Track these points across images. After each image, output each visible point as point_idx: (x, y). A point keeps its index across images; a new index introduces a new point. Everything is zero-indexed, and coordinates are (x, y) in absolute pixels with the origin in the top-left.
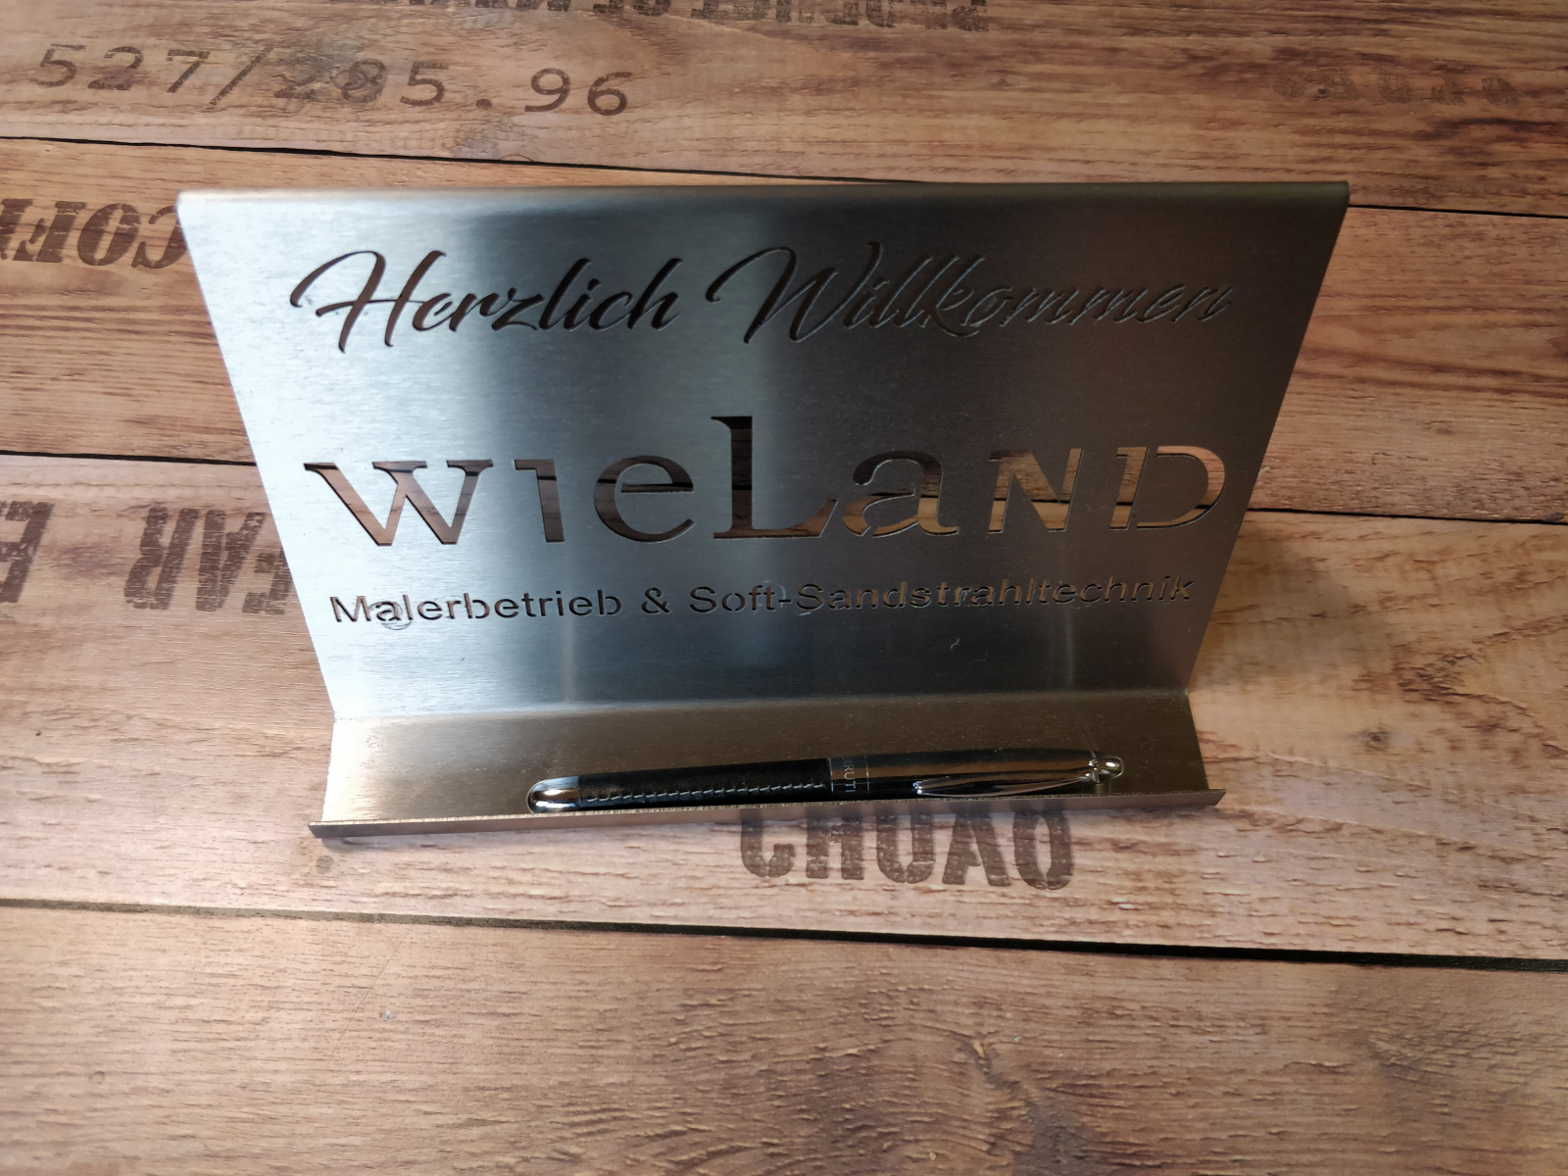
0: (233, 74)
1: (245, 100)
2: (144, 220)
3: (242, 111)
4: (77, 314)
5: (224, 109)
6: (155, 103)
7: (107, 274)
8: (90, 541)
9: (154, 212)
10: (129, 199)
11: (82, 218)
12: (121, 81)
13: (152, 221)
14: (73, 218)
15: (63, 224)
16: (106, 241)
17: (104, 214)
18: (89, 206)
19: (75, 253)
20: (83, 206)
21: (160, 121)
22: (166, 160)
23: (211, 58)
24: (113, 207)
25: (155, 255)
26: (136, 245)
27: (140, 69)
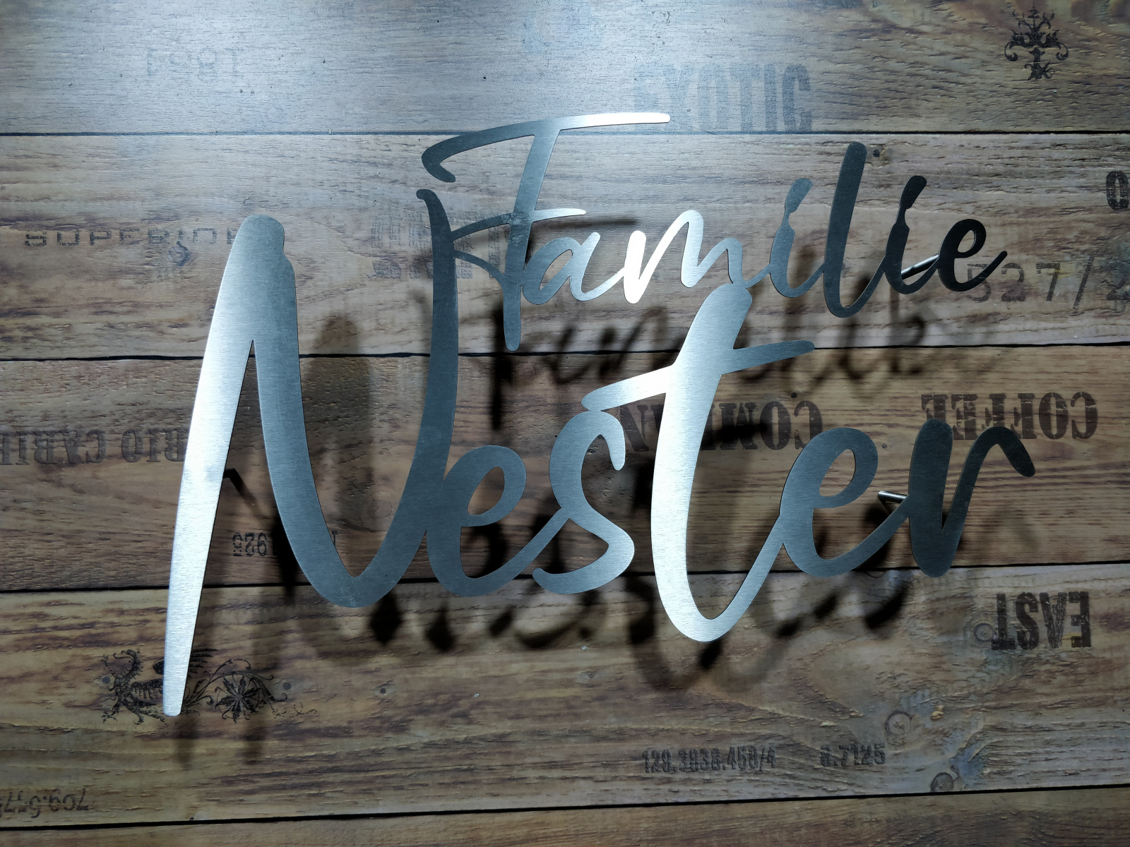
0: (1078, 282)
1: (1091, 304)
2: (1068, 403)
3: (1092, 313)
4: (1057, 474)
5: (1082, 313)
6: (1044, 311)
7: (1062, 444)
8: (1111, 611)
9: (1071, 398)
10: (1055, 388)
11: (1036, 405)
12: (1018, 294)
13: (1073, 405)
14: (1031, 405)
15: (1027, 411)
16: (1054, 421)
17: (1046, 400)
18: (1037, 396)
19: (1041, 431)
20: (1032, 396)
21: (1051, 325)
22: (1064, 357)
23: (1062, 270)
24: (1048, 396)
25: (1082, 429)
26: (1070, 423)
27: (1025, 282)
